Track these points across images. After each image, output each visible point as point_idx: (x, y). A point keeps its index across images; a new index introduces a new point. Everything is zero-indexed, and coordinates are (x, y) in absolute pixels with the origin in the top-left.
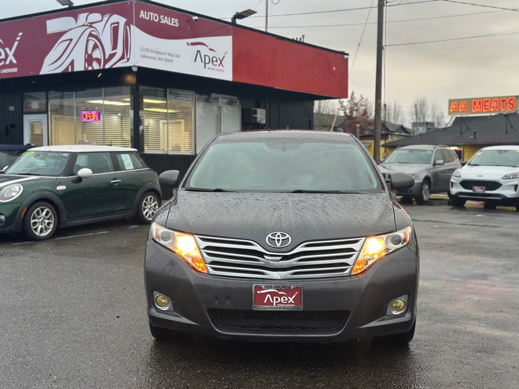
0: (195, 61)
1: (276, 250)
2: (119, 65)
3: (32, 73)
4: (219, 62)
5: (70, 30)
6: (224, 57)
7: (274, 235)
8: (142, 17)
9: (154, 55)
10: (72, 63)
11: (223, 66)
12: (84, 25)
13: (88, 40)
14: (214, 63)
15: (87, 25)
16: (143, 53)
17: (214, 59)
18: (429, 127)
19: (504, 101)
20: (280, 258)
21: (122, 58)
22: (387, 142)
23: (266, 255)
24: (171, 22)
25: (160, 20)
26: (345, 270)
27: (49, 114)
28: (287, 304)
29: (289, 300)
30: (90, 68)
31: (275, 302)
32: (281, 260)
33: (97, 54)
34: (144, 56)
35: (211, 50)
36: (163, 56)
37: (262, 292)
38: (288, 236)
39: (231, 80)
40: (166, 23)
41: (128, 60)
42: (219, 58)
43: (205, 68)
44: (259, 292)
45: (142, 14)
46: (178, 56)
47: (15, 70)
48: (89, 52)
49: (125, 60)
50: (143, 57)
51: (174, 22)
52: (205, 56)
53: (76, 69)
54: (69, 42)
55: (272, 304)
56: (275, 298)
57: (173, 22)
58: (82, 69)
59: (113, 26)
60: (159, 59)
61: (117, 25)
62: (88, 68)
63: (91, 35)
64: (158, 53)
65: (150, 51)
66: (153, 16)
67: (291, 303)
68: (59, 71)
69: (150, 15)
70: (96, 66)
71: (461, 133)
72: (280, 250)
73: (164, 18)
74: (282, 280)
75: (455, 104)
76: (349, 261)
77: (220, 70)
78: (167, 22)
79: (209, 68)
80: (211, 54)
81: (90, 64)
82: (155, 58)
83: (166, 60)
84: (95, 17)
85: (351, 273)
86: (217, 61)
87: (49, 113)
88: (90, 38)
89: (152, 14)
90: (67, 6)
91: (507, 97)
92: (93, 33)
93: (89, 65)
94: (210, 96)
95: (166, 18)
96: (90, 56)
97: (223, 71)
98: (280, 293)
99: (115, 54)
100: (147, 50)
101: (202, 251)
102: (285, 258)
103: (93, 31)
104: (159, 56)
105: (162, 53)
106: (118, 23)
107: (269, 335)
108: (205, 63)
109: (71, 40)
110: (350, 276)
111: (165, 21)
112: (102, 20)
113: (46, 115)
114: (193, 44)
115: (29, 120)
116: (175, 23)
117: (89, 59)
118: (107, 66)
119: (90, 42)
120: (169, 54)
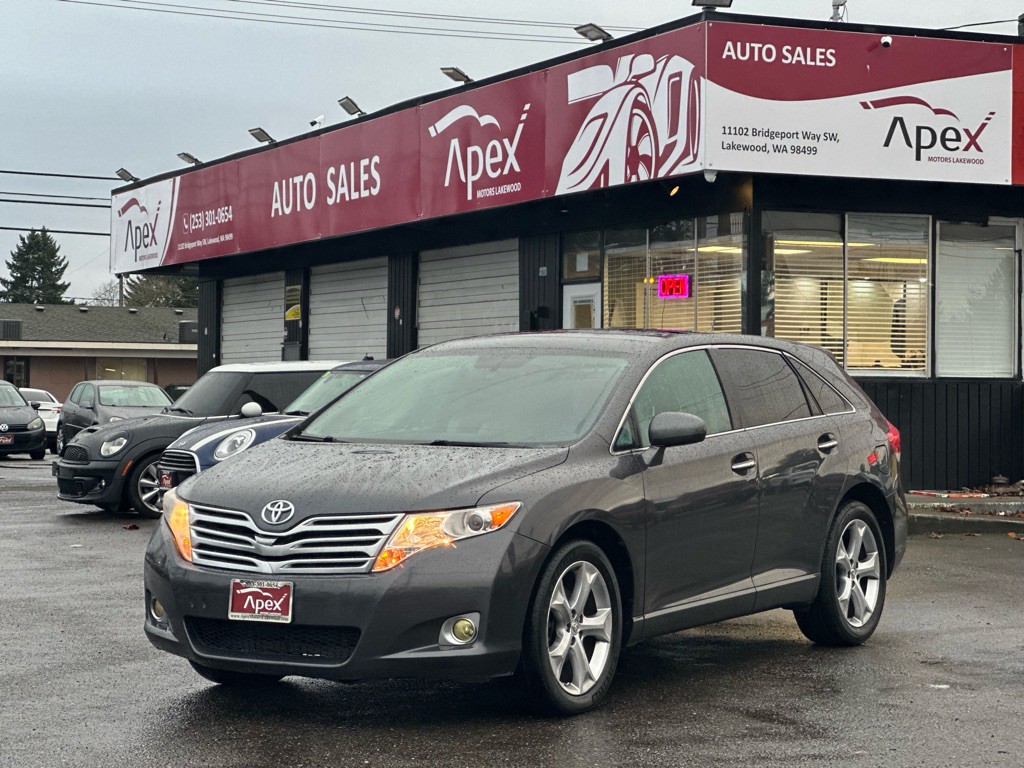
0: (887, 144)
1: (270, 527)
2: (681, 170)
3: (544, 194)
4: (965, 140)
5: (605, 93)
6: (984, 125)
7: (273, 505)
8: (729, 57)
9: (760, 141)
10: (605, 169)
11: (979, 149)
12: (626, 83)
13: (632, 115)
14: (948, 144)
15: (630, 83)
16: (728, 139)
17: (951, 134)
20: (273, 541)
21: (685, 154)
23: (258, 534)
24: (813, 59)
25: (780, 55)
26: (363, 563)
27: (606, 284)
28: (272, 611)
29: (274, 605)
30: (634, 179)
31: (257, 608)
32: (275, 544)
33: (645, 148)
34: (732, 147)
35: (938, 112)
36: (788, 143)
37: (243, 591)
38: (292, 506)
39: (1010, 183)
40: (799, 62)
41: (695, 156)
42: (967, 131)
43: (918, 158)
44: (238, 591)
45: (729, 50)
46: (833, 137)
47: (517, 187)
48: (634, 143)
49: (690, 158)
50: (729, 148)
51: (825, 57)
52: (919, 129)
53: (611, 183)
54: (601, 120)
55: (254, 611)
56: (257, 601)
57: (818, 57)
58: (621, 181)
59: (672, 81)
60: (777, 149)
61: (678, 79)
62: (630, 178)
63: (637, 104)
64: (771, 135)
65: (750, 132)
66: (760, 49)
67: (277, 611)
68: (585, 187)
69: (752, 49)
70: (643, 174)
72: (275, 528)
73: (792, 53)
74: (273, 574)
76: (370, 550)
77: (969, 161)
78: (802, 59)
79: (930, 159)
80: (940, 123)
81: (635, 171)
82: (764, 149)
83: (797, 150)
84: (645, 62)
85: (372, 568)
86: (958, 139)
87: (606, 279)
88: (635, 111)
89: (757, 46)
90: (600, 42)
92: (641, 98)
93: (632, 174)
94: (985, 225)
95: (799, 49)
96: (635, 150)
97: (981, 162)
98: (265, 594)
99: (674, 144)
100: (742, 132)
101: (193, 527)
102: (281, 541)
103: (640, 94)
104: (777, 141)
105: (783, 135)
106: (679, 74)
107: (251, 661)
108: (919, 147)
109: (604, 116)
110: (369, 573)
111: (797, 56)
112: (653, 71)
113: (599, 284)
114: (878, 104)
115: (572, 297)
116: (826, 60)
117: (633, 159)
118: (662, 174)
119: (636, 118)
120: (806, 136)
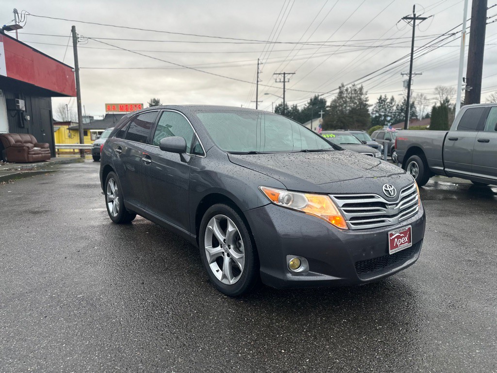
7: (386, 187)
18: (91, 119)
19: (136, 106)
20: (395, 206)
22: (70, 126)
23: (387, 204)
28: (405, 243)
37: (393, 237)
38: (392, 186)
39: (6, 76)
56: (399, 240)
71: (114, 123)
75: (109, 107)
91: (138, 104)
101: (342, 208)
